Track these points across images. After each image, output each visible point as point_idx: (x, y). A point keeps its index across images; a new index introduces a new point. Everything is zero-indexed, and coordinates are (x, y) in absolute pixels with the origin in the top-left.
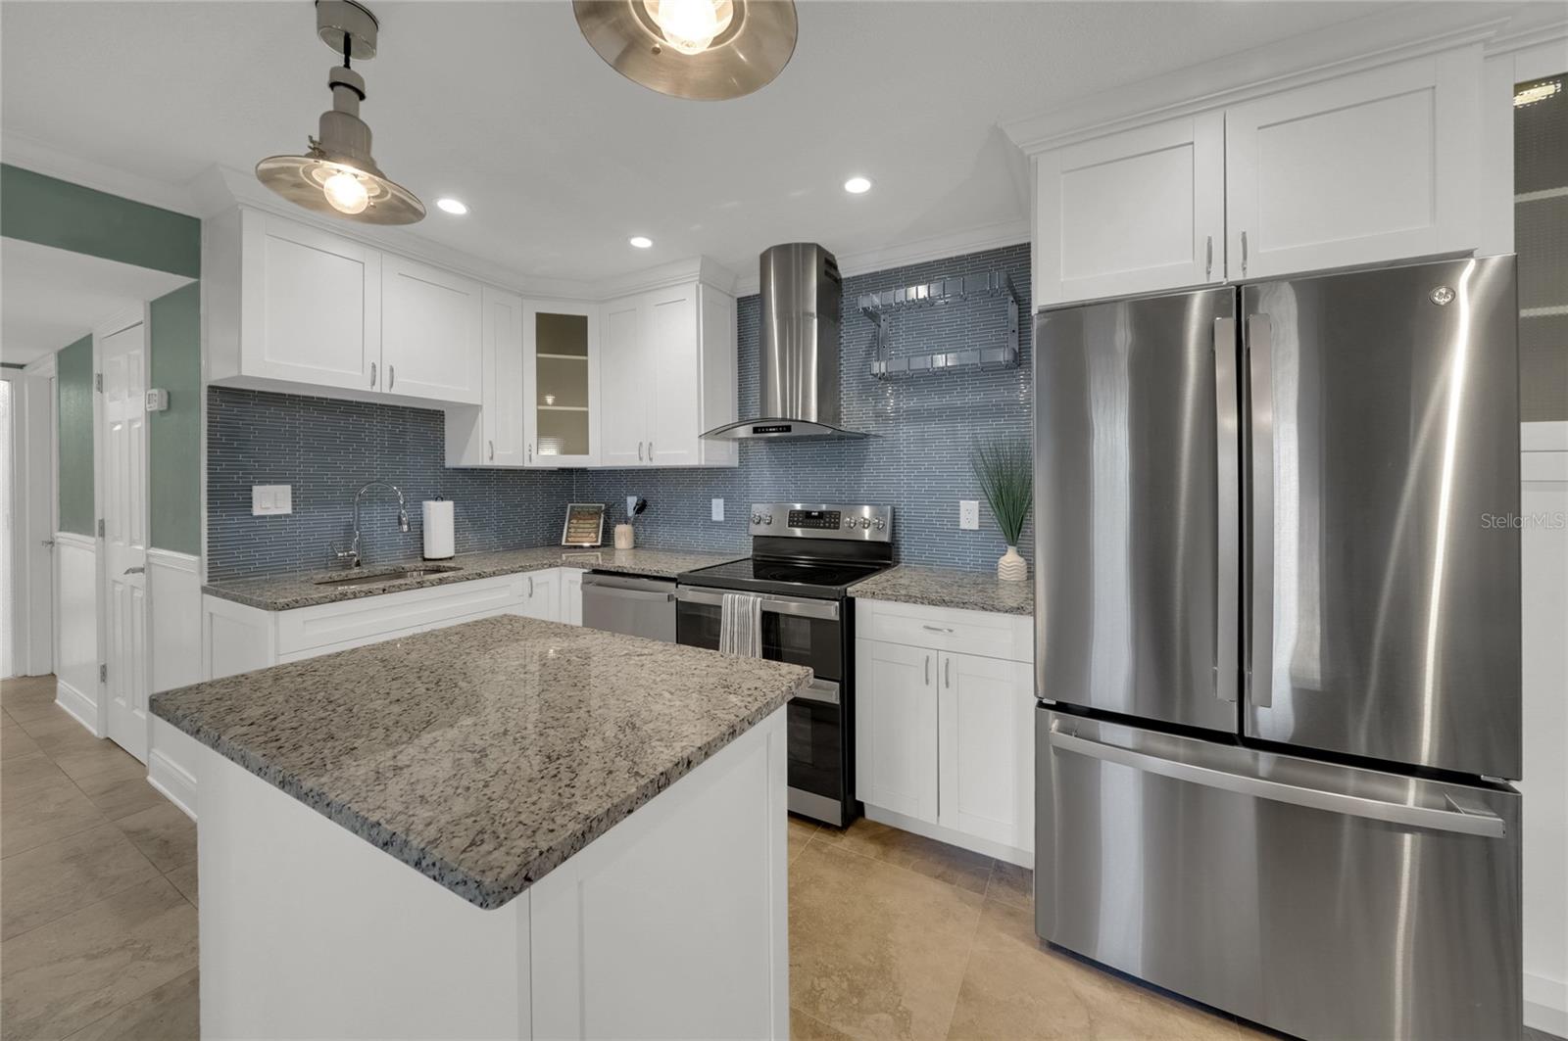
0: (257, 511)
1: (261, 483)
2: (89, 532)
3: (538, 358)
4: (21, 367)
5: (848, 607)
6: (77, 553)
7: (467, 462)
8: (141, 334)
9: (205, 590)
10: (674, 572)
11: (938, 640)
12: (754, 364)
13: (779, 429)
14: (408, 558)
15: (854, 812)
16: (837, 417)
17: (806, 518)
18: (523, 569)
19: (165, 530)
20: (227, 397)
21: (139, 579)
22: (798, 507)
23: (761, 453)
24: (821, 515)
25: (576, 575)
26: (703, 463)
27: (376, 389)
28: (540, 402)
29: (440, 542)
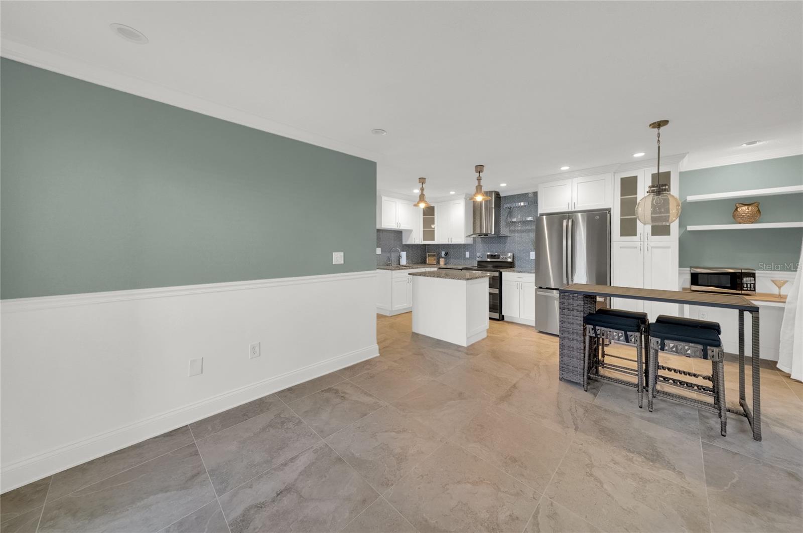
1: (378, 247)
3: (424, 218)
5: (501, 274)
7: (409, 242)
10: (460, 268)
11: (520, 280)
12: (478, 217)
13: (485, 235)
15: (502, 318)
16: (499, 231)
17: (492, 256)
22: (489, 254)
23: (479, 240)
24: (495, 256)
26: (465, 243)
27: (398, 228)
28: (424, 228)
29: (404, 261)
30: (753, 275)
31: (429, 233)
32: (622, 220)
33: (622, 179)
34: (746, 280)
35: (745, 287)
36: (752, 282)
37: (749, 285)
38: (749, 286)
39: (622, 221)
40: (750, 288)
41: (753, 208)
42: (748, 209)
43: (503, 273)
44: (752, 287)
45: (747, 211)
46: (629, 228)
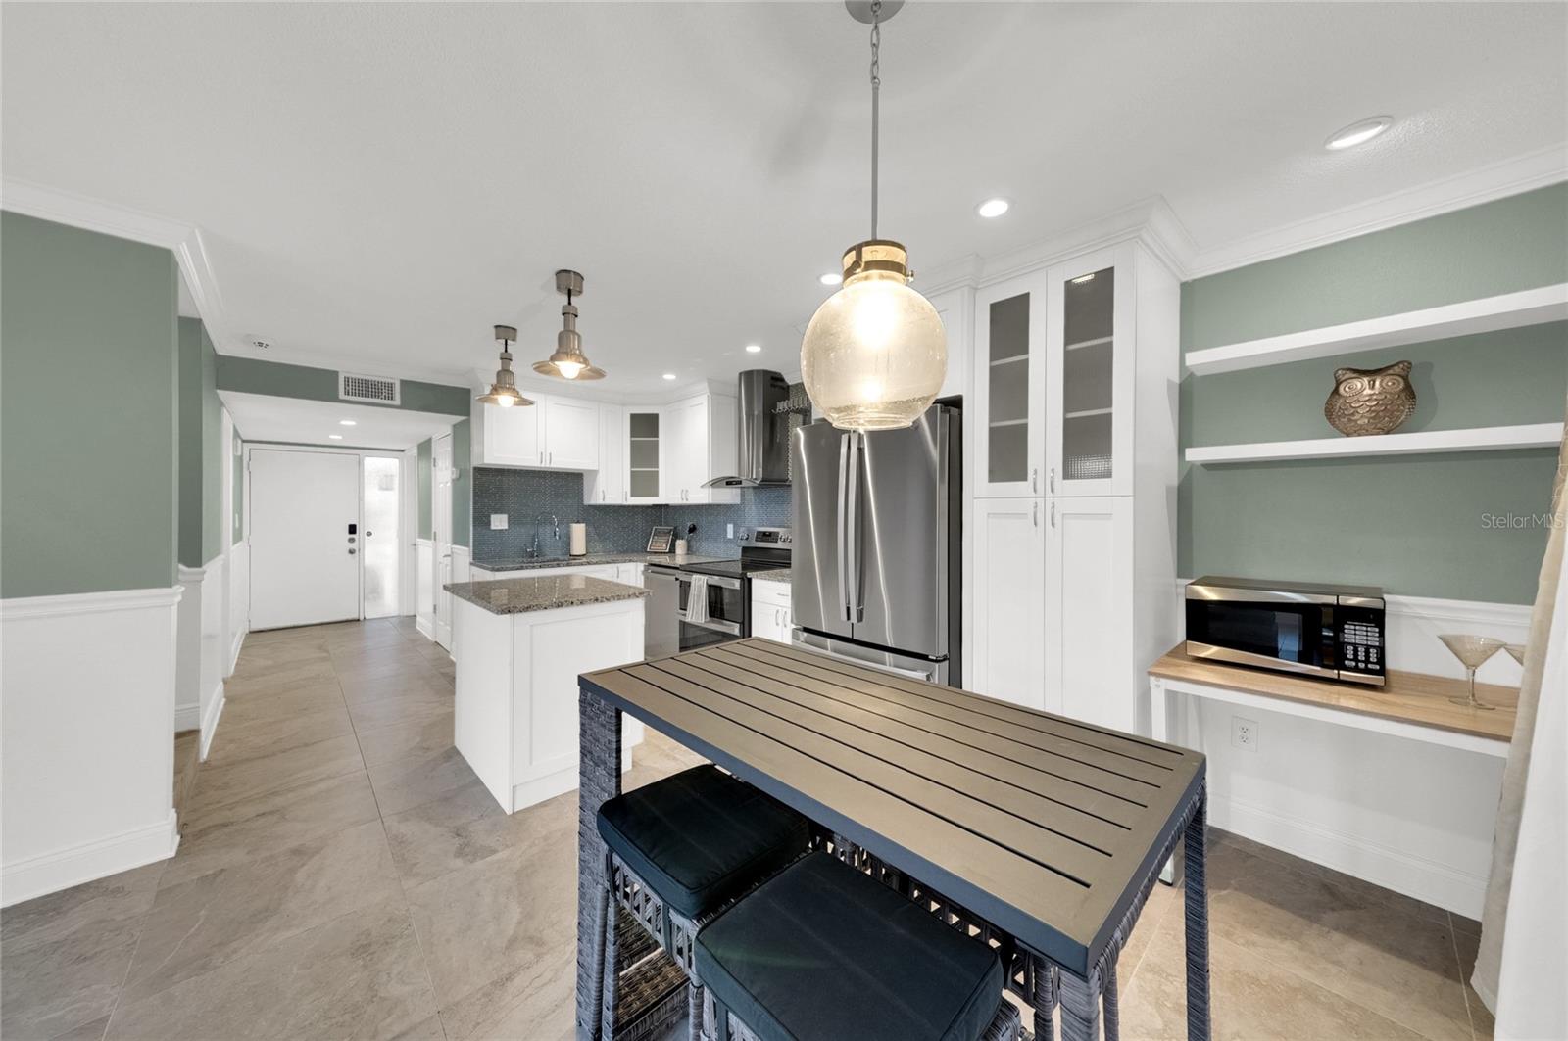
0: (493, 527)
1: (496, 513)
2: (429, 538)
3: (632, 441)
4: (403, 451)
5: (747, 584)
6: (425, 548)
7: (592, 503)
8: (449, 439)
9: (471, 564)
11: (783, 601)
13: (736, 482)
14: (563, 555)
17: (765, 536)
18: (614, 562)
19: (458, 538)
20: (482, 472)
21: (449, 559)
22: (761, 529)
23: (750, 495)
24: (770, 535)
25: (641, 566)
26: (711, 502)
27: (543, 465)
28: (632, 466)
29: (579, 546)
30: (1375, 617)
31: (644, 478)
32: (992, 431)
33: (994, 307)
34: (1355, 634)
35: (1350, 655)
36: (1374, 641)
37: (1361, 650)
38: (1362, 656)
39: (994, 434)
40: (1367, 661)
41: (1388, 382)
42: (1373, 387)
43: (754, 582)
44: (1373, 658)
45: (1368, 391)
46: (1009, 457)
